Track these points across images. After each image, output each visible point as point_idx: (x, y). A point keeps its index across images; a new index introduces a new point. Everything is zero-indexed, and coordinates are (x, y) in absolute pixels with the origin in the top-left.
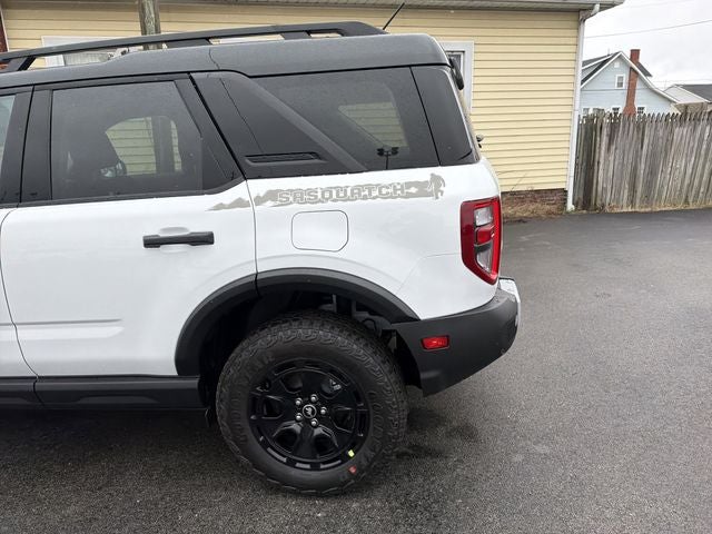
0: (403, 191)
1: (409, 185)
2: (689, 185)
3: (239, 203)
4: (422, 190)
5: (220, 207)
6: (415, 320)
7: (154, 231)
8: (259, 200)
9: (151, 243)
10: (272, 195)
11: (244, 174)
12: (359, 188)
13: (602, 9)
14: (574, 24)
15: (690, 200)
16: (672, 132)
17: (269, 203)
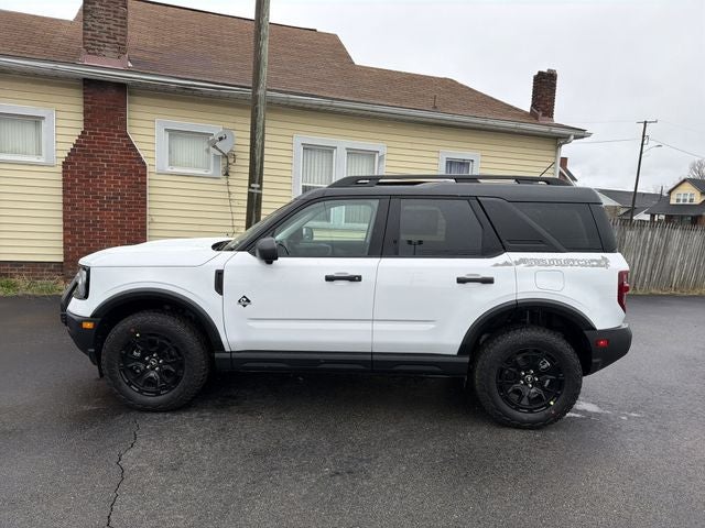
0: (590, 263)
1: (592, 261)
2: (636, 276)
3: (506, 264)
4: (599, 264)
5: (497, 265)
6: (594, 329)
7: (463, 275)
8: (517, 263)
9: (460, 281)
10: (523, 261)
11: (505, 249)
12: (569, 260)
13: (576, 138)
14: (552, 147)
15: (638, 287)
16: (624, 234)
17: (522, 265)
